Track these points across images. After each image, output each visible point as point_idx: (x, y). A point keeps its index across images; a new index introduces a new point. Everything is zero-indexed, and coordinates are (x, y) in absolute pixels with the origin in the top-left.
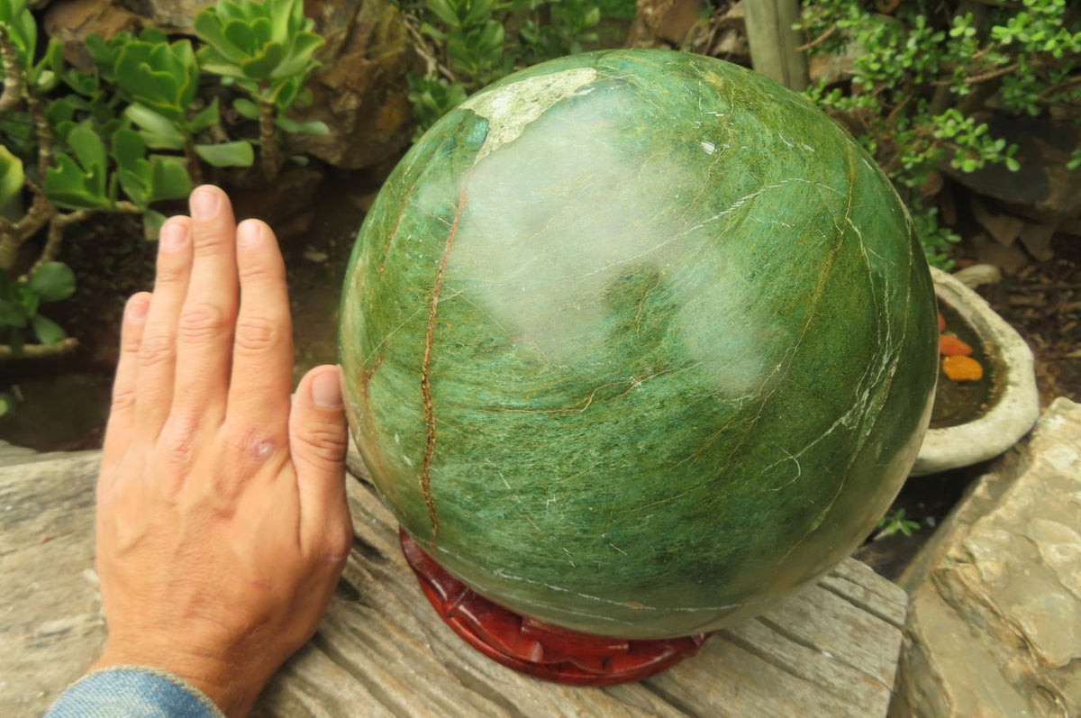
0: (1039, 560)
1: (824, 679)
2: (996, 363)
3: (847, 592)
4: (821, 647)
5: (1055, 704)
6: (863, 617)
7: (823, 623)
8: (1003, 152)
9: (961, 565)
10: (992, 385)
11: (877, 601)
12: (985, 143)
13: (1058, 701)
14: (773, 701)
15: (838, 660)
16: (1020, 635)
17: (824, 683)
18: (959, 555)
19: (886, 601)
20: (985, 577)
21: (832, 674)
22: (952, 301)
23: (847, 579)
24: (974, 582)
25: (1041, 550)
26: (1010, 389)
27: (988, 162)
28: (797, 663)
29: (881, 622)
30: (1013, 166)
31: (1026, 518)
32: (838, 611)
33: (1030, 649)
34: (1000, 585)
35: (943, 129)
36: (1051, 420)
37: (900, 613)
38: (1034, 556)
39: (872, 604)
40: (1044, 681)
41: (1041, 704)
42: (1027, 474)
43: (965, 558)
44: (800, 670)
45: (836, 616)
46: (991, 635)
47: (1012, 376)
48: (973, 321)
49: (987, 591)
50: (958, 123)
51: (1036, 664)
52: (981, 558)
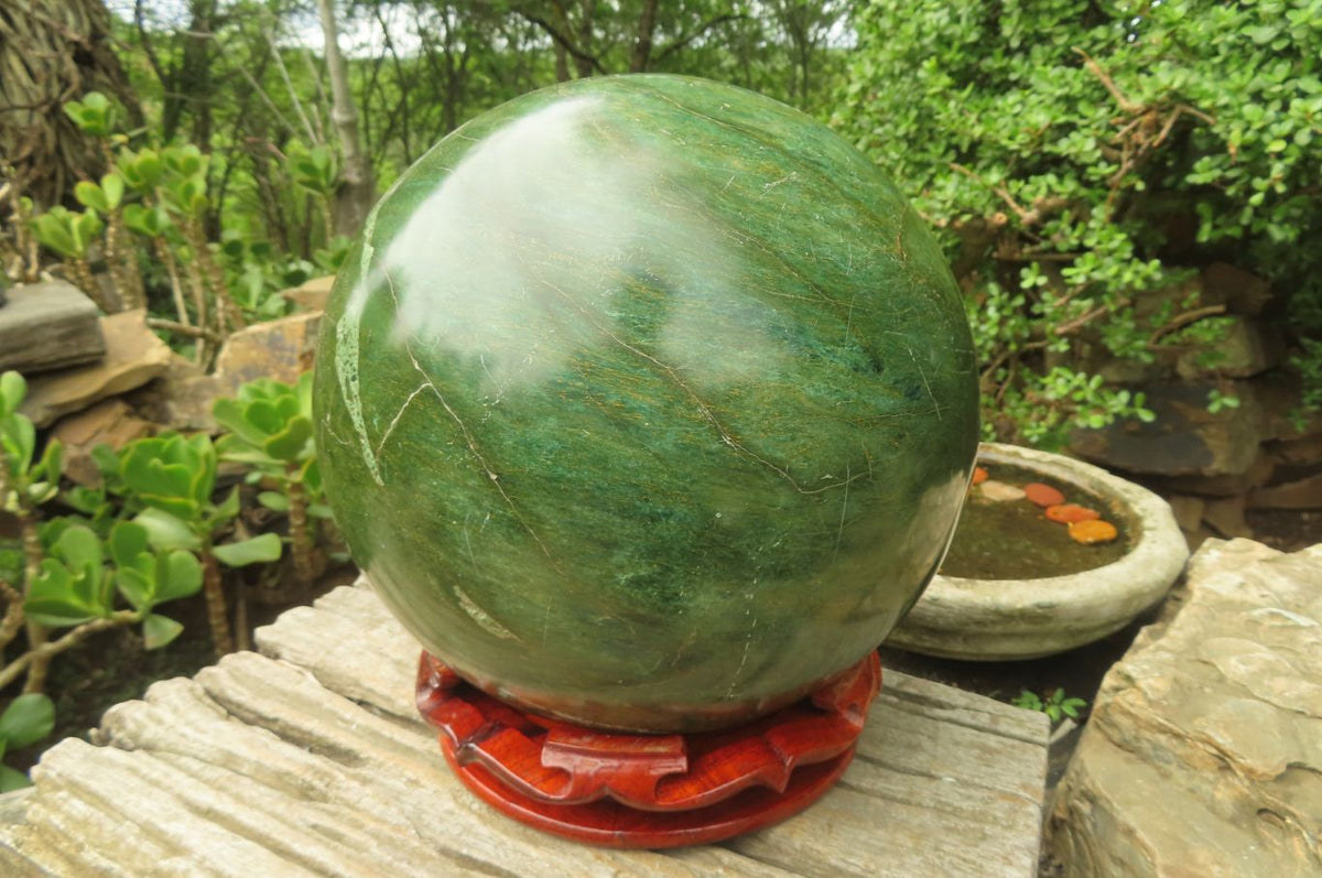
0: (1221, 679)
1: (949, 805)
2: (1127, 519)
3: (968, 720)
4: (941, 774)
5: (1288, 826)
6: (992, 741)
7: (940, 751)
8: (1131, 404)
9: (1121, 693)
10: (1127, 539)
11: (1009, 724)
12: (1107, 398)
13: (1289, 821)
14: (881, 833)
15: (965, 784)
16: (1214, 751)
17: (948, 809)
18: (1115, 683)
19: (1020, 723)
20: (1151, 696)
21: (958, 797)
22: (1065, 476)
23: (967, 708)
24: (1141, 707)
25: (1220, 667)
26: (1147, 533)
27: (1117, 416)
28: (911, 793)
29: (1016, 743)
30: (1147, 416)
31: (1194, 642)
32: (959, 738)
33: (1233, 765)
34: (1174, 702)
35: (1054, 389)
36: (1206, 556)
37: (1041, 731)
38: (1214, 675)
39: (1003, 727)
40: (1263, 800)
41: (1270, 831)
42: (1188, 605)
43: (1123, 683)
44: (914, 799)
45: (957, 743)
46: (1183, 768)
47: (1147, 523)
48: (1092, 488)
49: (1159, 712)
50: (1069, 381)
51: (1247, 783)
52: (1141, 676)
